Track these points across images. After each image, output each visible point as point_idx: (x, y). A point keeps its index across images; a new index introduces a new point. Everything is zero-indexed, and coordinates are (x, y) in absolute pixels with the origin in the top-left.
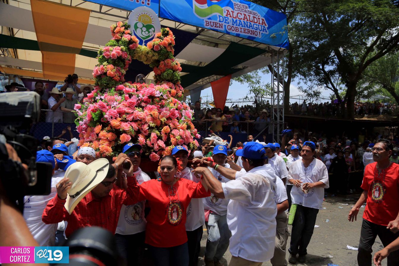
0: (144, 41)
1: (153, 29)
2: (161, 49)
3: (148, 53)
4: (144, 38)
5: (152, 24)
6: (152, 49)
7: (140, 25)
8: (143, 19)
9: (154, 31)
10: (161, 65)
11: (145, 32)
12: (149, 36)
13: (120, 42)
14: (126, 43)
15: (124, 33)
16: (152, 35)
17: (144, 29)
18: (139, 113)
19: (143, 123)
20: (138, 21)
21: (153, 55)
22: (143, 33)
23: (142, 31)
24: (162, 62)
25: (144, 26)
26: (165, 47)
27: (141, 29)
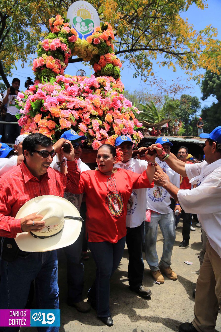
0: (83, 35)
1: (92, 24)
2: (101, 43)
3: (87, 47)
4: (84, 33)
5: (91, 19)
6: (92, 43)
7: (79, 20)
8: (82, 13)
9: (93, 26)
10: (101, 60)
11: (84, 26)
12: (88, 31)
13: (59, 35)
14: (65, 35)
15: (63, 26)
16: (91, 30)
17: (84, 24)
18: (80, 102)
19: (85, 112)
20: (76, 16)
21: (93, 50)
22: (82, 27)
23: (81, 26)
24: (102, 57)
25: (83, 21)
26: (105, 41)
27: (80, 23)
